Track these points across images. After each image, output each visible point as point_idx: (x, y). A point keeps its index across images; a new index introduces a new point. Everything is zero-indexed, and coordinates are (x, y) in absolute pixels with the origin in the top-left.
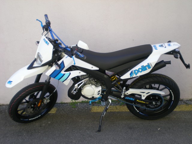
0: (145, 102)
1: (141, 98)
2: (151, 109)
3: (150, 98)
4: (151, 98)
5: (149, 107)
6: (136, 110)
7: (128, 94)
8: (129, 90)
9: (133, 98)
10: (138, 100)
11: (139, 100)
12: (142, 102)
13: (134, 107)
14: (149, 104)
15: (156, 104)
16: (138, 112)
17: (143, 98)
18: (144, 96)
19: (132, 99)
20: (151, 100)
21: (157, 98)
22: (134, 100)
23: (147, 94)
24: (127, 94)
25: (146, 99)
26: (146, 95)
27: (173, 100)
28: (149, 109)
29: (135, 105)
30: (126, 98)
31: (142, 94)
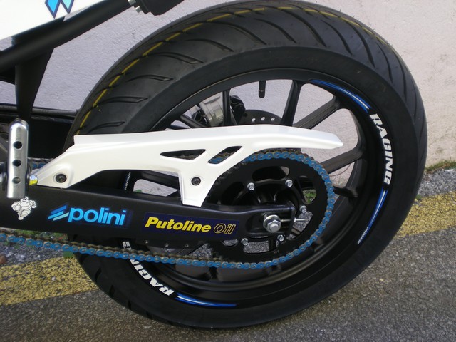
0: (206, 228)
1: (177, 196)
2: (254, 265)
3: (242, 186)
4: (251, 186)
5: (237, 254)
6: (154, 282)
7: (64, 185)
8: (70, 152)
9: (115, 208)
10: (152, 221)
11: (162, 218)
12: (188, 226)
13: (132, 267)
14: (237, 234)
15: (286, 228)
16: (170, 292)
17: (194, 197)
18: (196, 181)
19: (103, 216)
20: (249, 199)
21: (289, 183)
22: (120, 219)
23: (216, 160)
24: (61, 178)
25: (211, 199)
26: (211, 174)
27: (387, 181)
28: (239, 265)
29: (142, 256)
30: (58, 216)
31: (185, 170)
